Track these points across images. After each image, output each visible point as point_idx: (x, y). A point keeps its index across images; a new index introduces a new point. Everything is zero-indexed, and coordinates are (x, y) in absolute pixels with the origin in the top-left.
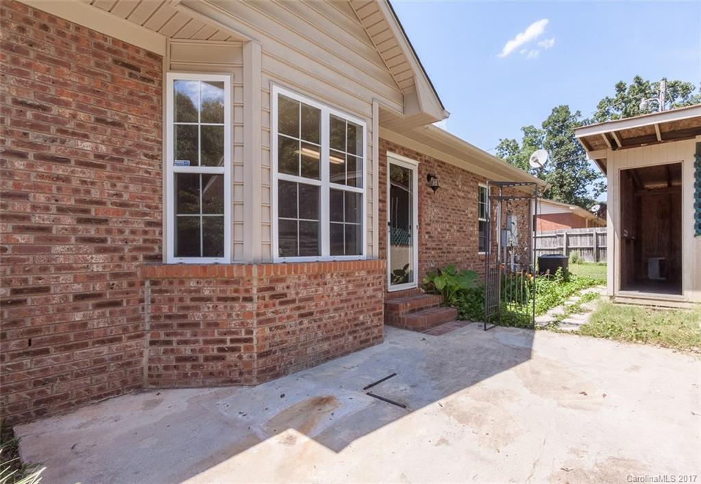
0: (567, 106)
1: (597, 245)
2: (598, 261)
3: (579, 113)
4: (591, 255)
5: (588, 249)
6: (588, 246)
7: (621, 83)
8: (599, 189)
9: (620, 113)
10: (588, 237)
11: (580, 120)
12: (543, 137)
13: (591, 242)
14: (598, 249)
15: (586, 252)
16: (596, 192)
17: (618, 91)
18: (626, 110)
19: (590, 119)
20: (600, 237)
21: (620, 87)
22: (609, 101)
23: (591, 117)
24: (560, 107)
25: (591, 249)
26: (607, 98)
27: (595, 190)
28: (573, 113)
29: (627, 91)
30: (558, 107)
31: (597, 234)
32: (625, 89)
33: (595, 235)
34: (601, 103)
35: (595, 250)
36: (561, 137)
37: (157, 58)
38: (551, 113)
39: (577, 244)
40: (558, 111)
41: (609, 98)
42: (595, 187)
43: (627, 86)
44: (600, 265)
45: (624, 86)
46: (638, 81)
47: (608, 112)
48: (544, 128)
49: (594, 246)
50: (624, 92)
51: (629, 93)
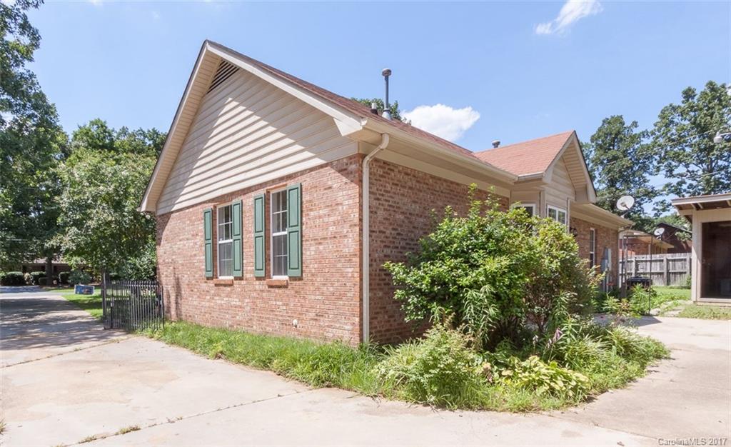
0: (621, 117)
1: (668, 270)
2: (668, 284)
3: (635, 124)
4: (661, 280)
5: (658, 274)
6: (658, 271)
7: (690, 89)
8: (660, 207)
9: (687, 123)
10: (658, 263)
11: (636, 131)
12: (591, 151)
13: (661, 268)
14: (668, 273)
15: (656, 276)
16: (656, 212)
17: (684, 98)
18: (695, 120)
19: (649, 131)
20: (670, 263)
21: (688, 94)
22: (674, 109)
23: (651, 128)
24: (612, 117)
25: (661, 274)
26: (671, 106)
27: (655, 209)
28: (627, 124)
29: (696, 98)
30: (610, 118)
31: (667, 260)
32: (695, 96)
33: (665, 260)
34: (663, 112)
35: (665, 275)
36: (614, 152)
37: (508, 199)
38: (601, 125)
39: (646, 269)
40: (609, 123)
41: (674, 105)
42: (655, 206)
43: (698, 92)
44: (671, 288)
45: (693, 92)
46: (712, 86)
47: (672, 122)
48: (592, 142)
49: (665, 271)
50: (693, 98)
51: (699, 100)
